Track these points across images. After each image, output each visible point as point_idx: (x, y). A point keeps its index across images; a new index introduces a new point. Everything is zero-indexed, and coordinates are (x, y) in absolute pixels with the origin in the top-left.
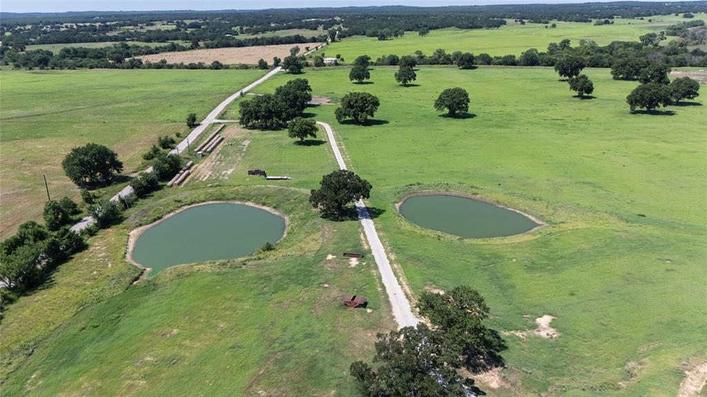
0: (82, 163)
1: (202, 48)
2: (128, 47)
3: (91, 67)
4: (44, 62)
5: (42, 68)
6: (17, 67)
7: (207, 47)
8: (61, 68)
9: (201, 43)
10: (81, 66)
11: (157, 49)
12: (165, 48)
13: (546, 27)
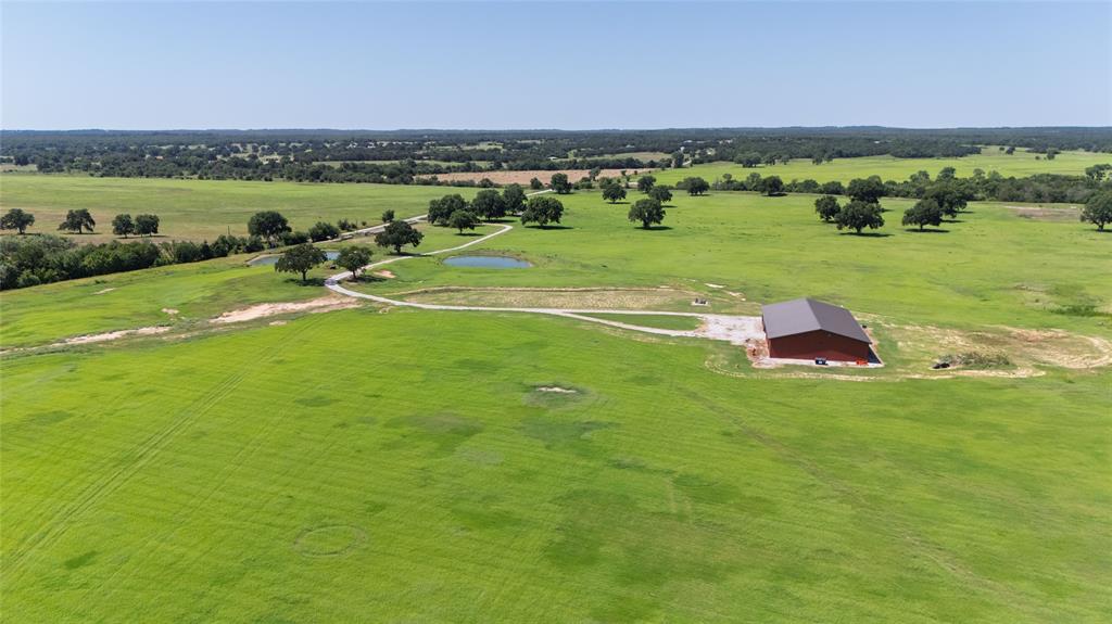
0: (260, 224)
1: (504, 170)
2: (414, 165)
3: (359, 182)
4: (316, 176)
5: (312, 181)
6: (290, 178)
7: (511, 169)
8: (330, 181)
9: (504, 165)
10: (350, 180)
11: (448, 168)
12: (459, 168)
13: (1037, 158)
